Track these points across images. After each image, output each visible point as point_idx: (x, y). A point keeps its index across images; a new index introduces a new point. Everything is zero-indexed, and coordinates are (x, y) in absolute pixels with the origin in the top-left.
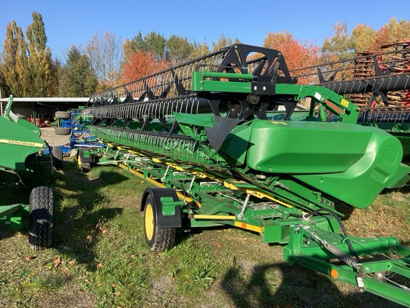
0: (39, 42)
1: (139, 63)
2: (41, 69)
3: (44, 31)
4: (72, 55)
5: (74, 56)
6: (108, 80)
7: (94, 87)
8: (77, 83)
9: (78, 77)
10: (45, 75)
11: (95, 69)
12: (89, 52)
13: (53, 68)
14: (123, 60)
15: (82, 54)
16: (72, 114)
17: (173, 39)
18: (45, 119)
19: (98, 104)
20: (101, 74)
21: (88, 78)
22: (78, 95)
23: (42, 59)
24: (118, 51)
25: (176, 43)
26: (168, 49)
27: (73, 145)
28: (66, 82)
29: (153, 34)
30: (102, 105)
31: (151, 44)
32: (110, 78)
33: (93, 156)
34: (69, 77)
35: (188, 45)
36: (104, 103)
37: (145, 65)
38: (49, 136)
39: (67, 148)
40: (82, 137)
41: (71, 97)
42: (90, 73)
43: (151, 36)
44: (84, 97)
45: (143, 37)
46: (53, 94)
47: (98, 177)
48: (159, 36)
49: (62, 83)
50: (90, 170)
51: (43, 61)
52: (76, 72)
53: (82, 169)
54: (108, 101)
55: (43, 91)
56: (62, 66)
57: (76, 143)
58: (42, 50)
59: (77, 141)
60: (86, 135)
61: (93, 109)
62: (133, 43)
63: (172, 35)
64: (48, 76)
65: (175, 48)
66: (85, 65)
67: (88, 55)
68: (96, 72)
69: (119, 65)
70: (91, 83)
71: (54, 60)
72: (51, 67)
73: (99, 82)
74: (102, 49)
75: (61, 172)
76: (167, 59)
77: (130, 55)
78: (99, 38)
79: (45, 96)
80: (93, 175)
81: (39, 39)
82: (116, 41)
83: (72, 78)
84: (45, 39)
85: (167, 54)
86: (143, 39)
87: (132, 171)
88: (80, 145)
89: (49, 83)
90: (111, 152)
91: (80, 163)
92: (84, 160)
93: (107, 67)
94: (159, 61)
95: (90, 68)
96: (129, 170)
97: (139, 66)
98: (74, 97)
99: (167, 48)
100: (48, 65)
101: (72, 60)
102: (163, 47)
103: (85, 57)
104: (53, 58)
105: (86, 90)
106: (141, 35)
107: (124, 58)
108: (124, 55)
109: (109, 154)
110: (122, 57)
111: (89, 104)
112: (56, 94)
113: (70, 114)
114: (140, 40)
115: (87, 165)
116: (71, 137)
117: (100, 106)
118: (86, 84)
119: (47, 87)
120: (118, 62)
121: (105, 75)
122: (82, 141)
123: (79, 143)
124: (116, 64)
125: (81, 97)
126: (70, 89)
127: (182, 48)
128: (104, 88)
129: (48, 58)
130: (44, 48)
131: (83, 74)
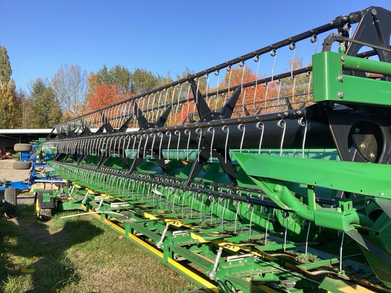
0: (3, 75)
1: (103, 95)
2: (4, 101)
3: (9, 64)
4: (37, 87)
5: (39, 88)
6: (73, 111)
7: (58, 119)
8: (41, 114)
9: (42, 109)
10: (9, 107)
11: (60, 101)
12: (55, 84)
13: (17, 101)
14: (88, 92)
15: (47, 87)
16: (33, 146)
17: (138, 72)
18: (6, 151)
19: (62, 135)
20: (66, 105)
21: (53, 110)
22: (42, 126)
23: (6, 91)
24: (83, 84)
25: (141, 76)
26: (133, 83)
27: (33, 180)
28: (31, 113)
29: (118, 68)
30: (68, 137)
31: (117, 77)
32: (74, 109)
33: (54, 200)
34: (33, 108)
35: (152, 77)
36: (71, 135)
37: (109, 97)
38: (10, 168)
39: (27, 184)
40: (43, 171)
41: (34, 128)
42: (55, 105)
43: (116, 70)
44: (48, 128)
45: (108, 70)
46: (16, 126)
47: (61, 229)
48: (124, 69)
49: (26, 115)
50: (51, 218)
51: (8, 93)
52: (41, 103)
53: (41, 217)
54: (76, 132)
55: (6, 123)
56: (26, 98)
57: (36, 178)
58: (6, 82)
59: (37, 176)
60: (48, 169)
61: (57, 141)
62: (99, 76)
63: (137, 69)
64: (12, 108)
65: (140, 81)
66: (50, 97)
67: (53, 88)
68: (61, 104)
69: (84, 97)
70: (55, 115)
71: (19, 93)
72: (15, 99)
73: (64, 113)
74: (68, 82)
75: (14, 220)
76: (132, 92)
77: (95, 87)
78: (65, 72)
79: (7, 128)
80: (55, 225)
81: (3, 72)
82: (82, 73)
83: (36, 109)
84: (10, 72)
85: (132, 87)
86: (109, 73)
87: (106, 222)
88: (41, 181)
89: (13, 114)
90: (78, 193)
91: (38, 209)
92: (43, 206)
93: (72, 98)
94: (124, 93)
95: (55, 100)
96: (102, 219)
97: (104, 98)
98: (38, 128)
99: (132, 81)
100: (12, 97)
101: (37, 92)
102: (128, 80)
103: (50, 89)
104: (17, 90)
105: (50, 122)
106: (106, 69)
107: (89, 91)
108: (89, 87)
109: (76, 196)
110: (88, 90)
111: (53, 136)
112: (19, 125)
113: (31, 147)
114: (105, 73)
115: (47, 212)
116: (31, 171)
117: (65, 138)
118: (50, 116)
119: (10, 119)
120: (83, 94)
121: (69, 106)
122: (44, 175)
123: (40, 178)
124: (81, 97)
125: (45, 128)
126: (34, 120)
127: (146, 81)
128: (69, 119)
129: (13, 91)
130: (9, 81)
131: (47, 106)
